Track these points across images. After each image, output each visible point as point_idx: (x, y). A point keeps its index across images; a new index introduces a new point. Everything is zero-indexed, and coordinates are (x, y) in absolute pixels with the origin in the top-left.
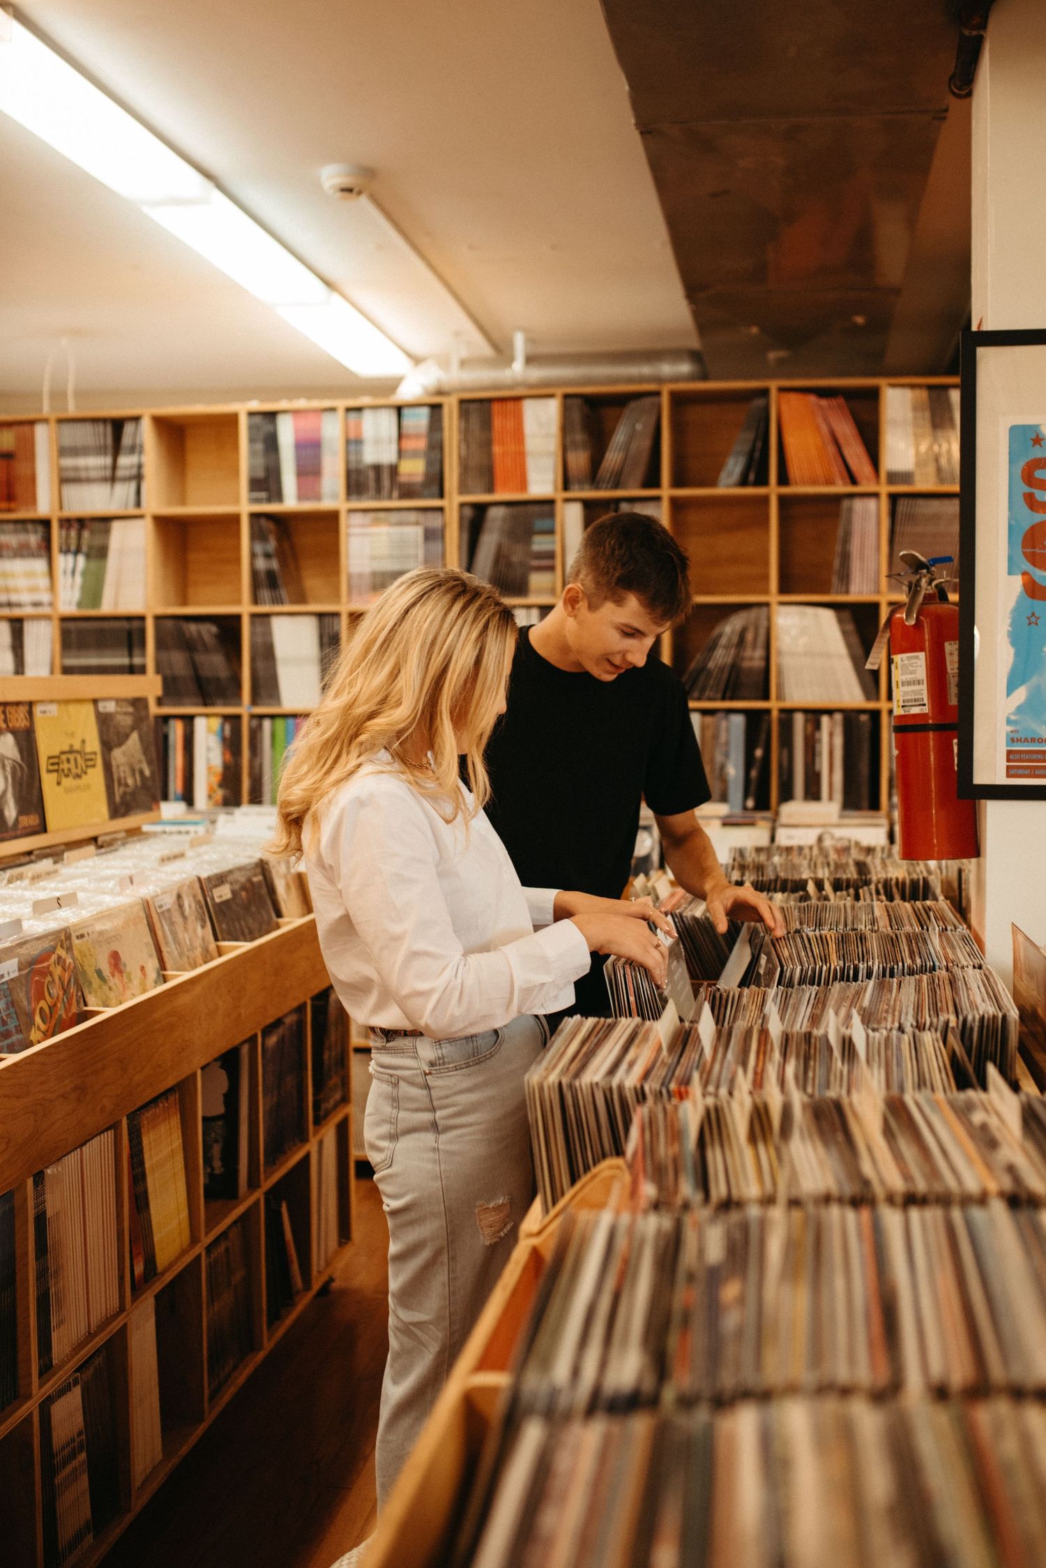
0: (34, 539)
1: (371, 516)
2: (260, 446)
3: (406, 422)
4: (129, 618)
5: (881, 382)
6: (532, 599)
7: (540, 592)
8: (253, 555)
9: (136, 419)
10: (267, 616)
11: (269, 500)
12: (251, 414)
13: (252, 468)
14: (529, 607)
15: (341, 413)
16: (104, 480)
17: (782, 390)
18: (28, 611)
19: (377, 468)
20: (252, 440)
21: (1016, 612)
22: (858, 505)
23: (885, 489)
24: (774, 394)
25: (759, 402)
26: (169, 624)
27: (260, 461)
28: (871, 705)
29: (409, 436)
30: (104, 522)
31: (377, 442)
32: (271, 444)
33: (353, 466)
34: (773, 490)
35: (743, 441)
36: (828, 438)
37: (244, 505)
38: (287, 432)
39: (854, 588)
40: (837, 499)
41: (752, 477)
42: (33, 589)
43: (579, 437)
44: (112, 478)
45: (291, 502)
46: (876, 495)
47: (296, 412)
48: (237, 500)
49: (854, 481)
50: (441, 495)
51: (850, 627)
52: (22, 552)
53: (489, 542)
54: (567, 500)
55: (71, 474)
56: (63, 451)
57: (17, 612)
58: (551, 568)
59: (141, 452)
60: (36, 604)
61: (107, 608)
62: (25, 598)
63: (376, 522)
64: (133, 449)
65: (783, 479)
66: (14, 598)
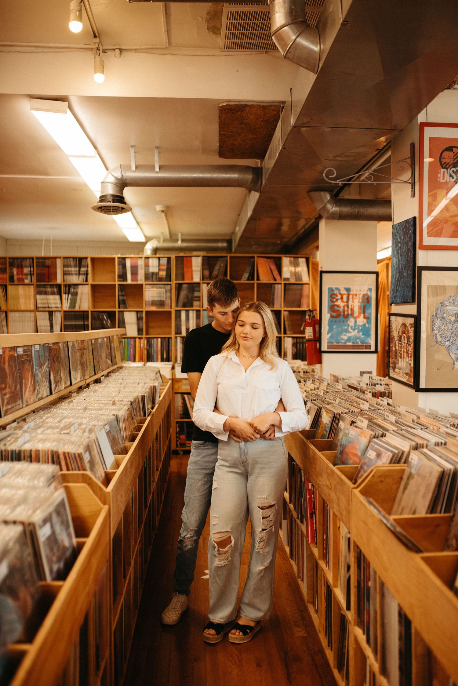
0: (55, 290)
1: (151, 286)
2: (121, 267)
3: (161, 262)
4: (84, 312)
5: (282, 256)
6: (194, 308)
7: (196, 306)
8: (119, 295)
9: (86, 258)
10: (123, 311)
11: (123, 281)
12: (119, 258)
13: (118, 272)
14: (193, 310)
15: (143, 258)
16: (76, 274)
17: (258, 257)
18: (54, 309)
19: (153, 273)
20: (119, 265)
21: (329, 321)
22: (276, 286)
23: (283, 282)
24: (256, 258)
25: (252, 260)
26: (95, 313)
27: (121, 270)
28: (280, 335)
29: (162, 265)
30: (76, 285)
31: (153, 266)
32: (124, 266)
33: (146, 273)
34: (255, 282)
35: (248, 269)
36: (269, 269)
37: (117, 283)
38: (128, 263)
39: (275, 306)
40: (272, 284)
41: (250, 278)
42: (55, 303)
43: (206, 267)
44: (79, 274)
45: (129, 281)
46: (281, 284)
47: (131, 258)
48: (115, 281)
49: (275, 280)
50: (170, 281)
51: (274, 316)
52: (53, 293)
53: (183, 293)
54: (203, 283)
55: (67, 272)
56: (64, 266)
57: (51, 309)
58: (199, 300)
59: (87, 267)
60: (56, 307)
61: (77, 309)
62: (53, 306)
63: (153, 287)
64: (84, 267)
65: (258, 279)
66: (50, 306)
